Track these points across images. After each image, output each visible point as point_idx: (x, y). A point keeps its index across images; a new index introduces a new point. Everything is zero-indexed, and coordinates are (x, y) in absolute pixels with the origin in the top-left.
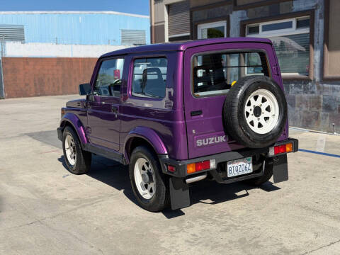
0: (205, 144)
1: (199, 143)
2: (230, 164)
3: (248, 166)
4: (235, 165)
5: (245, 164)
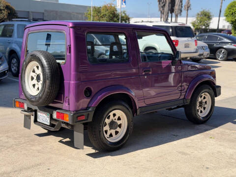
2: (39, 112)
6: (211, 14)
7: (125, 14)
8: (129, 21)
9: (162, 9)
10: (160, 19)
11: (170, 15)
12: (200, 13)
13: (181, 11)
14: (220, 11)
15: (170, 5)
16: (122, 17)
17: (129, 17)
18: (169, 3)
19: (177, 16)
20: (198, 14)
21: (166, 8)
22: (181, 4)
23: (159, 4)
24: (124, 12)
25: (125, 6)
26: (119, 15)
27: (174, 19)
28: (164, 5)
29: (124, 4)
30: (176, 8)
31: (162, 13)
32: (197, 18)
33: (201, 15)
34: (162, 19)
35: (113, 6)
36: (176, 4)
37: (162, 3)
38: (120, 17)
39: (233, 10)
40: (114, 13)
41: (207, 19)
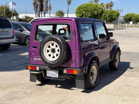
0: (37, 60)
1: (35, 59)
2: (48, 71)
3: (56, 74)
4: (51, 72)
5: (55, 73)
6: (64, 13)
7: (15, 12)
8: (18, 16)
9: (36, 9)
10: (35, 15)
11: (41, 12)
12: (58, 12)
13: (47, 10)
14: (68, 11)
15: (41, 7)
16: (14, 13)
17: (18, 13)
18: (40, 6)
19: (45, 13)
20: (57, 13)
21: (39, 9)
22: (47, 6)
23: (34, 6)
24: (14, 11)
25: (15, 7)
26: (11, 12)
27: (43, 15)
28: (37, 7)
29: (14, 5)
30: (44, 8)
31: (36, 11)
32: (56, 15)
33: (59, 13)
34: (36, 15)
35: (7, 6)
36: (44, 6)
37: (36, 6)
38: (12, 13)
39: (80, 10)
40: (8, 11)
41: (62, 15)
